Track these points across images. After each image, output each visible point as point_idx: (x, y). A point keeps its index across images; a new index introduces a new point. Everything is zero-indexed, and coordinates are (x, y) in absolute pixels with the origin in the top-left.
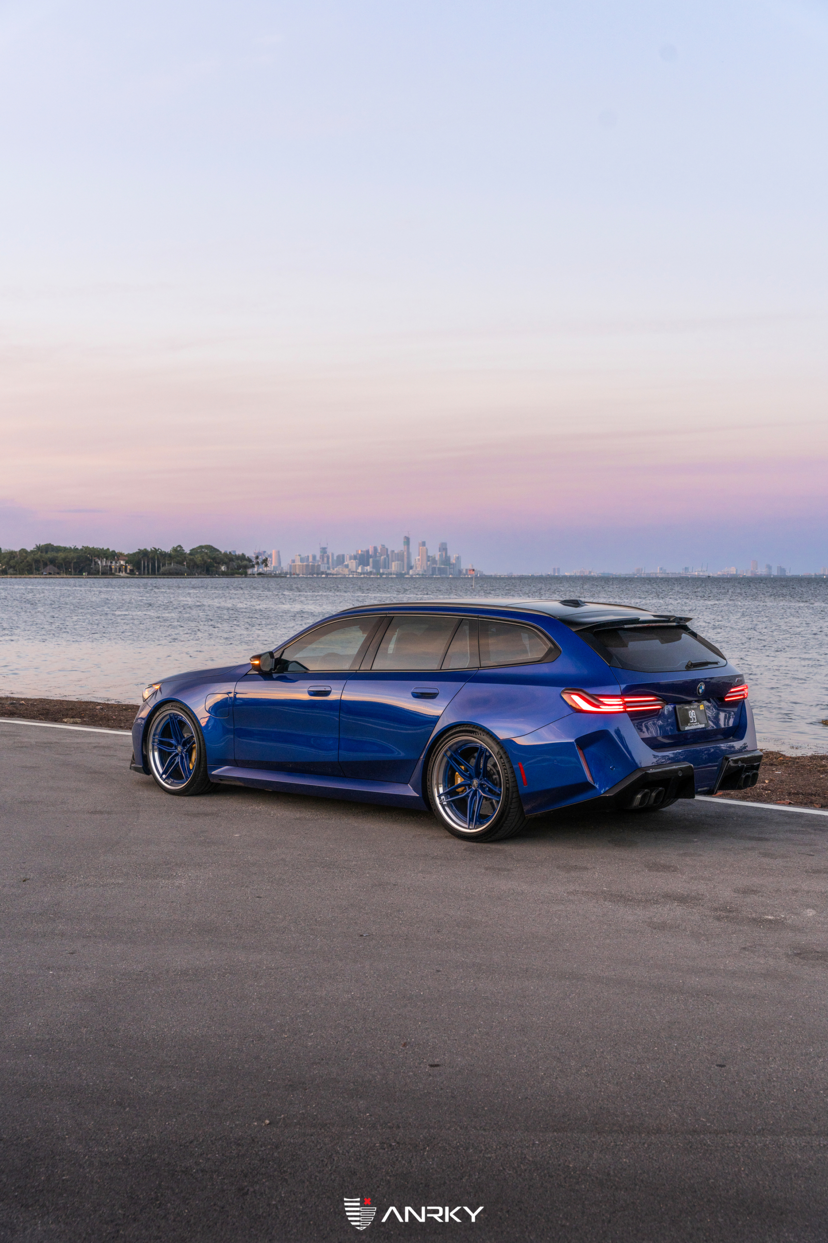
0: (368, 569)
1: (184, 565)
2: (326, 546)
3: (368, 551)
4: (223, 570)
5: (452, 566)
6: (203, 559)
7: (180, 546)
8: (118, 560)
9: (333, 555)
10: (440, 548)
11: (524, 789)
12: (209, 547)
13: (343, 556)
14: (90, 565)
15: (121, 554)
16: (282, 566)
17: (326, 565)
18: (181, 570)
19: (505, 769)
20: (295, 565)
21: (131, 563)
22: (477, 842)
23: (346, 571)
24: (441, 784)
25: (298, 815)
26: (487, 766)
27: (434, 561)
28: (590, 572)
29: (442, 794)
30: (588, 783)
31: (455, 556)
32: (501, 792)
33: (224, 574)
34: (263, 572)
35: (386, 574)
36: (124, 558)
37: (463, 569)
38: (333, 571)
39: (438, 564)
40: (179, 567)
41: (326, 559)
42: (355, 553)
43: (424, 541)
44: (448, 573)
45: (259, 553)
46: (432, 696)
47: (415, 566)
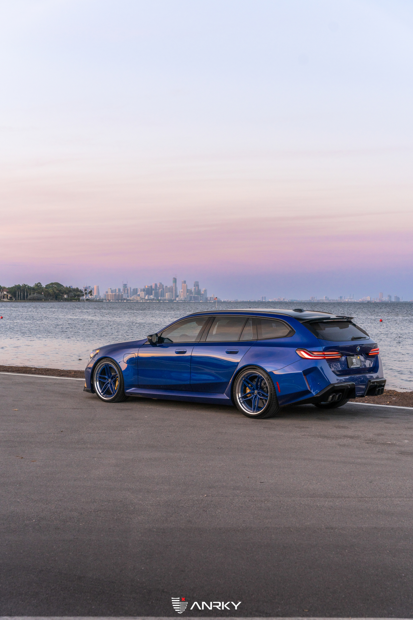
0: (152, 297)
1: (42, 294)
2: (126, 284)
3: (151, 287)
4: (66, 297)
5: (202, 296)
6: (54, 291)
7: (40, 283)
8: (3, 291)
9: (130, 288)
10: (194, 285)
11: (279, 394)
12: (57, 284)
13: (137, 289)
15: (4, 288)
16: (100, 295)
17: (127, 295)
18: (40, 297)
19: (270, 385)
20: (108, 295)
21: (10, 293)
22: (257, 419)
23: (138, 298)
24: (240, 392)
25: (170, 410)
26: (261, 384)
27: (191, 292)
29: (240, 398)
30: (308, 390)
31: (203, 289)
32: (268, 395)
33: (66, 300)
34: (89, 299)
35: (163, 300)
36: (6, 290)
37: (208, 298)
38: (131, 298)
39: (193, 294)
40: (39, 296)
41: (126, 291)
42: (144, 288)
43: (185, 280)
44: (199, 299)
45: (86, 287)
46: (236, 353)
47: (179, 295)
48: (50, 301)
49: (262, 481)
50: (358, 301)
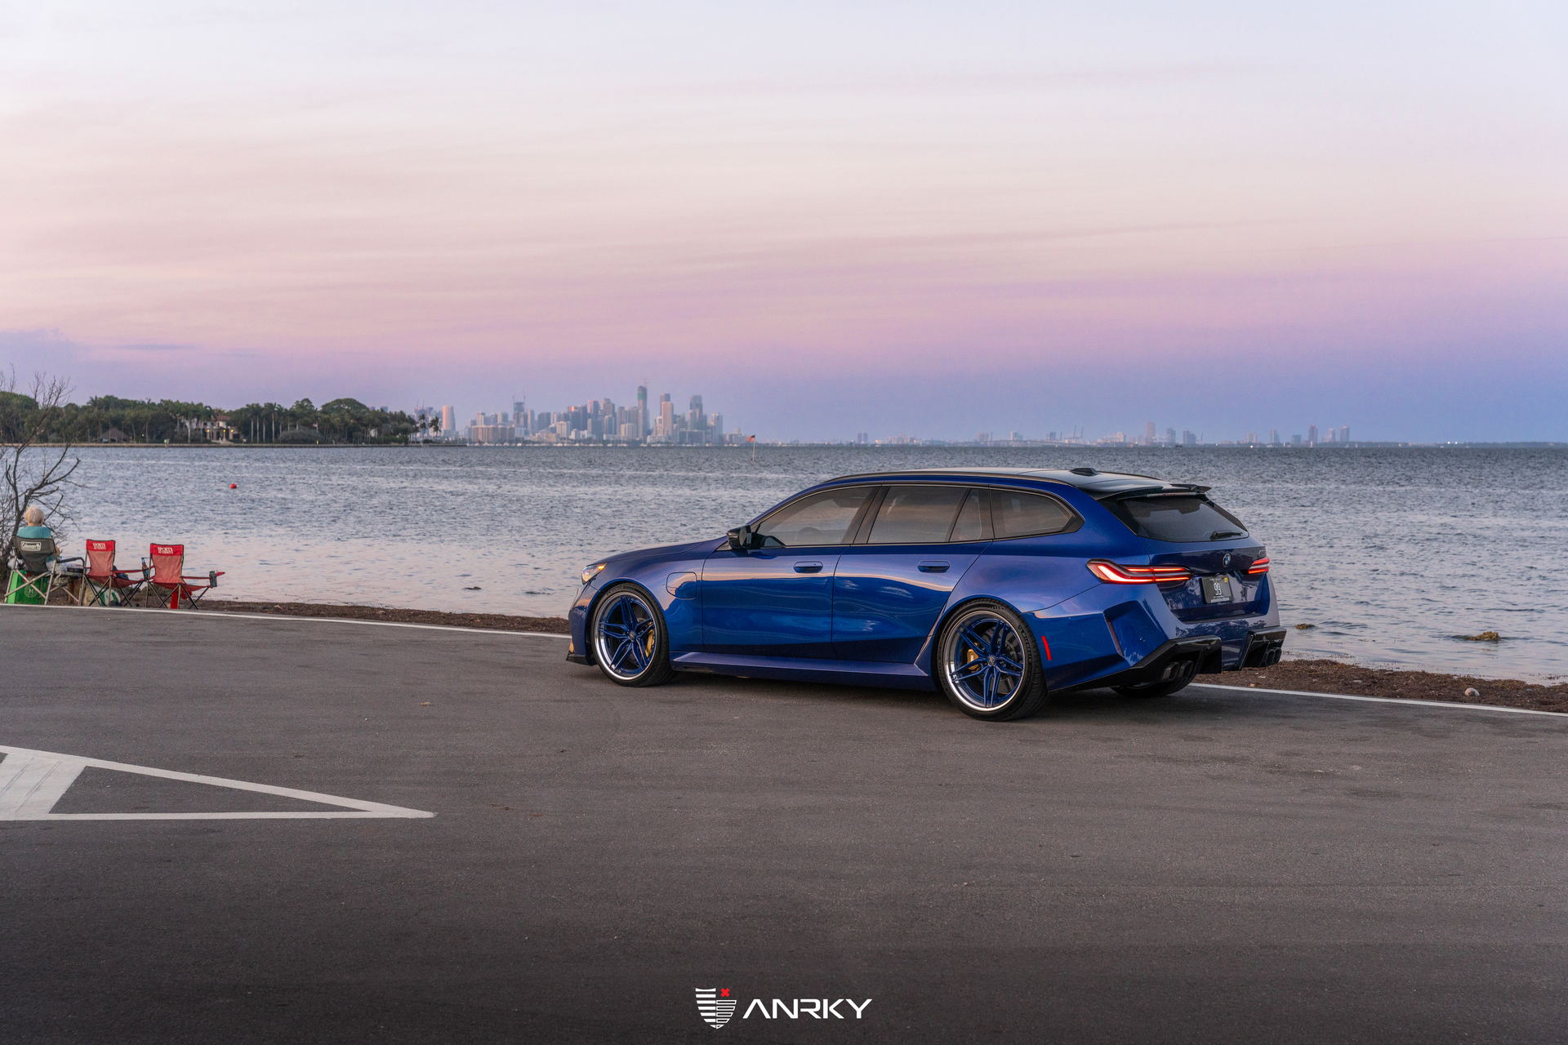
0: (586, 434)
1: (314, 429)
2: (522, 401)
3: (585, 408)
4: (373, 435)
5: (709, 431)
6: (342, 420)
7: (307, 400)
8: (216, 420)
9: (533, 413)
10: (688, 404)
11: (1048, 663)
12: (351, 402)
13: (548, 415)
14: (174, 428)
15: (220, 412)
16: (457, 429)
17: (523, 429)
18: (310, 436)
19: (1027, 643)
20: (477, 429)
21: (234, 426)
22: (996, 721)
23: (553, 438)
24: (952, 661)
26: (1005, 641)
27: (683, 422)
28: (912, 439)
29: (954, 673)
30: (1117, 656)
31: (713, 415)
32: (1021, 668)
33: (374, 442)
34: (430, 439)
35: (613, 442)
36: (225, 417)
37: (725, 435)
38: (535, 438)
39: (689, 428)
40: (307, 431)
41: (522, 420)
42: (566, 411)
43: (668, 393)
44: (704, 440)
45: (423, 410)
46: (942, 569)
47: (654, 430)
48: (334, 445)
49: (1075, 854)
50: (1094, 444)
